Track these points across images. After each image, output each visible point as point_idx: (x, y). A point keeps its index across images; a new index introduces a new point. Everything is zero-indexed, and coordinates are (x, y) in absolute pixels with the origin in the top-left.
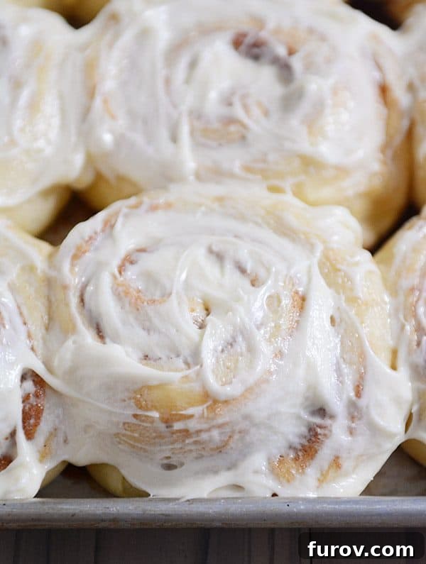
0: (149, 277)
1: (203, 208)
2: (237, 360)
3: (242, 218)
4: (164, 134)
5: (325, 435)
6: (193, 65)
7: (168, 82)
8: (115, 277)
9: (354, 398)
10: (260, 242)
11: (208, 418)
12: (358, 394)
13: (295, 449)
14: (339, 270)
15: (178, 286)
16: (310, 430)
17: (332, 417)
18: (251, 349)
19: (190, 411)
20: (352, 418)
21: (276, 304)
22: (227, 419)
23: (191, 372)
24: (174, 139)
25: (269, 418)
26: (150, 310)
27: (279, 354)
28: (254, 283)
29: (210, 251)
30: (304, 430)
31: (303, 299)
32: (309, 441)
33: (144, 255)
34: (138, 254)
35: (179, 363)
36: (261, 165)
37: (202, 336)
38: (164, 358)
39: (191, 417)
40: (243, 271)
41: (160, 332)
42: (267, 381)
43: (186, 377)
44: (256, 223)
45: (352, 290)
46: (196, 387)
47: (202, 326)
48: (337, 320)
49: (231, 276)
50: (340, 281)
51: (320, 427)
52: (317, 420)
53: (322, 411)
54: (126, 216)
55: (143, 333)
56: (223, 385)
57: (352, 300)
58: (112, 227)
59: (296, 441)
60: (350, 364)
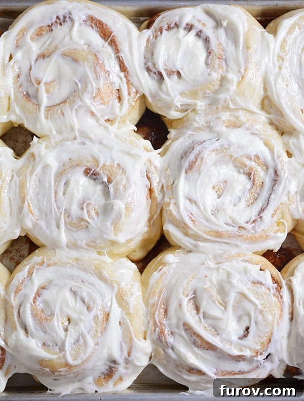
0: (46, 303)
1: (69, 265)
2: (80, 348)
3: (85, 270)
4: (54, 223)
5: (116, 371)
6: (66, 184)
7: (56, 193)
8: (32, 304)
9: (127, 357)
10: (92, 285)
11: (68, 371)
12: (129, 356)
13: (104, 374)
14: (124, 299)
15: (57, 311)
16: (110, 368)
17: (118, 364)
18: (85, 343)
19: (61, 370)
20: (127, 364)
21: (96, 319)
22: (76, 371)
23: (61, 355)
24: (58, 227)
25: (93, 367)
26: (45, 324)
27: (97, 344)
28: (89, 309)
29: (71, 290)
30: (108, 368)
31: (108, 315)
32: (110, 372)
33: (44, 291)
34: (42, 290)
35: (57, 349)
36: (93, 244)
37: (66, 336)
38: (51, 345)
39: (62, 371)
40: (84, 302)
41: (49, 334)
42: (92, 356)
43: (60, 357)
44: (91, 274)
45: (128, 309)
46: (63, 361)
47: (66, 330)
48: (122, 322)
49: (79, 304)
50: (124, 304)
51: (114, 368)
52: (112, 365)
53: (114, 362)
54: (37, 269)
55: (43, 334)
56: (74, 360)
57: (128, 314)
58: (32, 274)
59: (105, 371)
60: (126, 343)
